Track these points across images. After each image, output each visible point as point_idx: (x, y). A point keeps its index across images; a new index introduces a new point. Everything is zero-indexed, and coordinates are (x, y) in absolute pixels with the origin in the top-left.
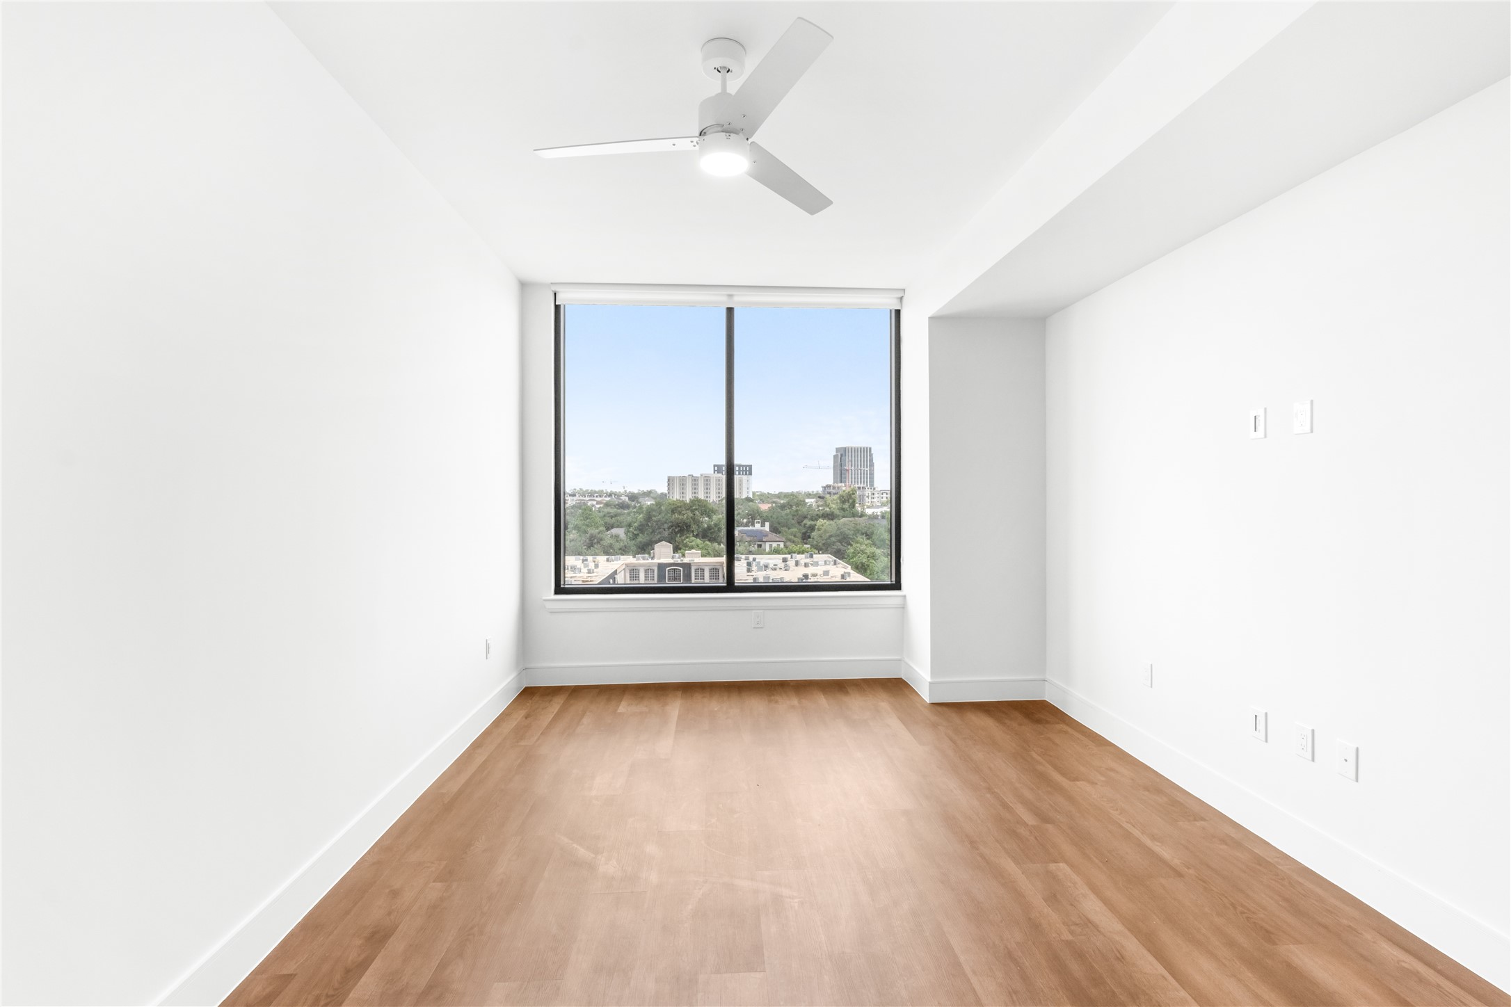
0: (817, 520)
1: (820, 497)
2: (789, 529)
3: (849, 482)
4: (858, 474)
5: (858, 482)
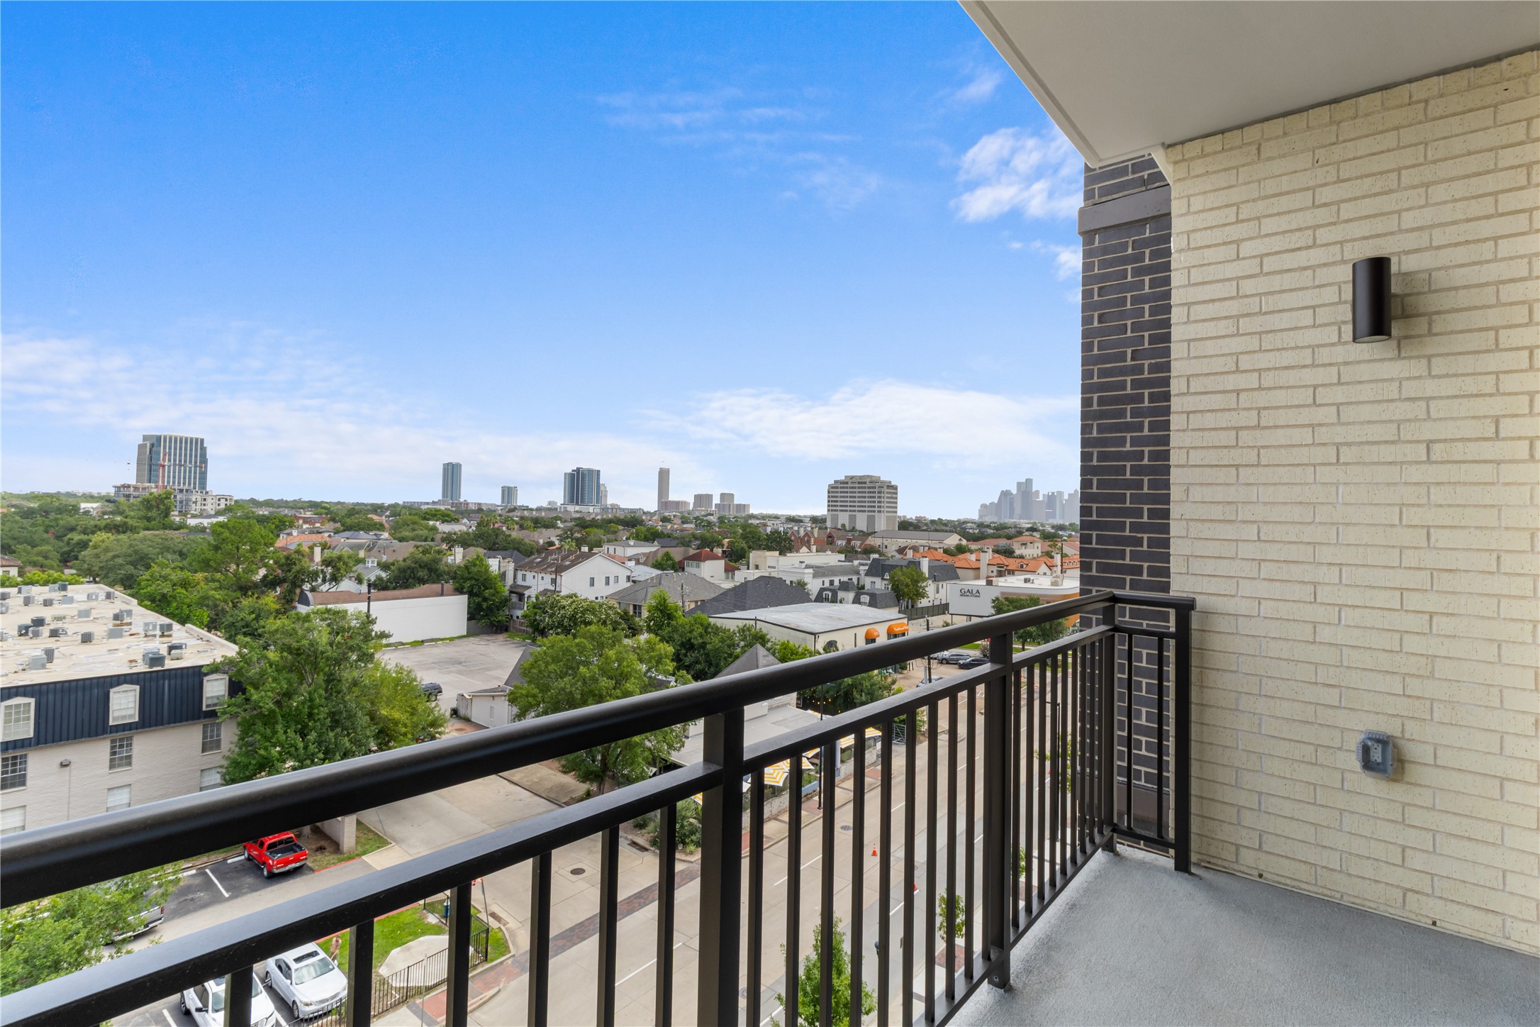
0: (93, 533)
1: (109, 501)
2: (33, 547)
3: (163, 482)
4: (180, 472)
5: (179, 483)
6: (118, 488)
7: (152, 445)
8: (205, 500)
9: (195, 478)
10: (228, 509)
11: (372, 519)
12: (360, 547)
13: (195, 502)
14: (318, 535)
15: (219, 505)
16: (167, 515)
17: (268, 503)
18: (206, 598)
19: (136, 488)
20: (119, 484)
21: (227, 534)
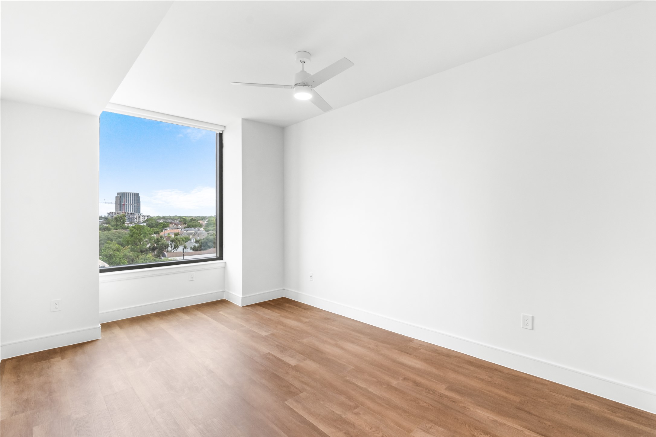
1: (106, 219)
3: (125, 210)
4: (131, 207)
5: (130, 211)
6: (109, 214)
7: (121, 197)
8: (140, 217)
9: (136, 209)
10: (147, 221)
11: (200, 223)
12: (191, 234)
13: (136, 218)
14: (177, 230)
15: (145, 219)
16: (124, 223)
17: (164, 218)
18: (125, 255)
19: (115, 213)
20: (109, 212)
21: (135, 230)
